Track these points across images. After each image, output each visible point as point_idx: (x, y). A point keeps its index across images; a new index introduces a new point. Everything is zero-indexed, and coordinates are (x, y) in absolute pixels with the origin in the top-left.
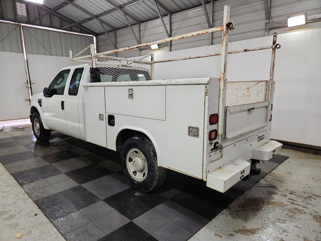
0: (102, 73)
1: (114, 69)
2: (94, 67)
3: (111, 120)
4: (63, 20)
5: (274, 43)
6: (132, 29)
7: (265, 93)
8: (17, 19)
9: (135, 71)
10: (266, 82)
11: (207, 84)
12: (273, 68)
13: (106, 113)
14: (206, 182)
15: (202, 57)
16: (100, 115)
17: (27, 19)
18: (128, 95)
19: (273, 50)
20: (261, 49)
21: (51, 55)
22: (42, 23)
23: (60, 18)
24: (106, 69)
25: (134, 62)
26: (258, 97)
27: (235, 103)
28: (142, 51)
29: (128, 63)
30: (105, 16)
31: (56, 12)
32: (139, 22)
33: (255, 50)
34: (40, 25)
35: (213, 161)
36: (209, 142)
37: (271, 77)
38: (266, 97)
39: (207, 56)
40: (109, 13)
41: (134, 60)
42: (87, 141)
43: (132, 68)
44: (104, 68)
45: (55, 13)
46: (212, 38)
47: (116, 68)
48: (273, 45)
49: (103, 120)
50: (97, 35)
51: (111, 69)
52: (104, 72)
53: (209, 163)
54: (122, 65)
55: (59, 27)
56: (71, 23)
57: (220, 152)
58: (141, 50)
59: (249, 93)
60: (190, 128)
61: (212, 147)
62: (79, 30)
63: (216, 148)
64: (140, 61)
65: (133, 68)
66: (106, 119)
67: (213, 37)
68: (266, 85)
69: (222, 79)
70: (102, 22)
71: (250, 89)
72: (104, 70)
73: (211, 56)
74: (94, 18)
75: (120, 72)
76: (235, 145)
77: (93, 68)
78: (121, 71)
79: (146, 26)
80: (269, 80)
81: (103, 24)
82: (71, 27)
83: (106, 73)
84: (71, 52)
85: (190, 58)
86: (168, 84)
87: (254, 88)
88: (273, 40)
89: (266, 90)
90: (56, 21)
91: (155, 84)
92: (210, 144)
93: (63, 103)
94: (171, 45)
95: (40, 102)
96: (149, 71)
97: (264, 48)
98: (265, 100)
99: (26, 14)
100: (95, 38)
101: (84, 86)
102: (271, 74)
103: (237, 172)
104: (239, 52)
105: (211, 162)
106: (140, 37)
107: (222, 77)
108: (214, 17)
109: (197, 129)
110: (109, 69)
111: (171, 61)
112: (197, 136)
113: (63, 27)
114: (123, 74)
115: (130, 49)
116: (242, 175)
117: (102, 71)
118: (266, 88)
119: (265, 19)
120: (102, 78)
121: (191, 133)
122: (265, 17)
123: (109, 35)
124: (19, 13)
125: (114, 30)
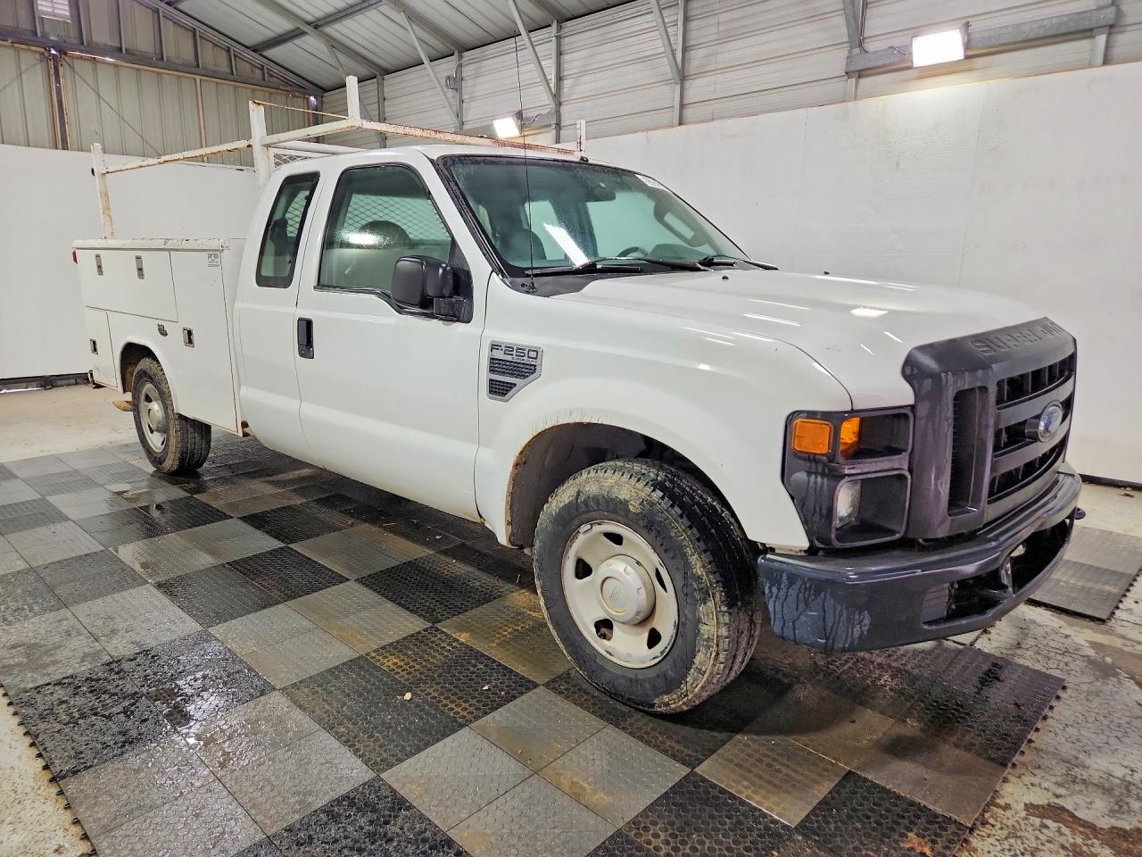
4: (203, 36)
6: (434, 72)
8: (38, 31)
23: (193, 31)
31: (179, 10)
32: (455, 48)
45: (175, 14)
46: (682, 106)
50: (321, 91)
56: (228, 49)
62: (257, 72)
67: (686, 102)
70: (335, 45)
74: (305, 32)
94: (559, 129)
100: (313, 101)
106: (462, 101)
108: (688, 37)
119: (847, 42)
122: (846, 39)
124: (43, 5)
125: (378, 74)
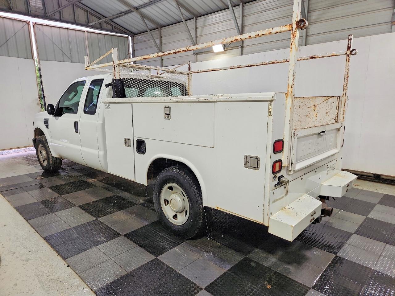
0: (127, 85)
1: (143, 81)
2: (117, 78)
3: (141, 146)
4: (90, 13)
5: (349, 48)
6: (187, 25)
7: (337, 112)
8: (30, 12)
9: (169, 84)
10: (338, 97)
11: (272, 101)
12: (347, 80)
13: (134, 138)
14: (268, 227)
15: (255, 66)
16: (126, 139)
17: (43, 12)
18: (163, 115)
19: (348, 57)
20: (331, 56)
21: (72, 62)
22: (63, 17)
23: (87, 11)
24: (132, 81)
25: (168, 72)
26: (328, 117)
27: (298, 124)
28: (199, 56)
29: (158, 73)
30: (148, 8)
31: (81, 3)
32: (196, 16)
33: (324, 57)
34: (60, 20)
35: (276, 200)
36: (273, 176)
37: (345, 91)
38: (337, 117)
39: (261, 65)
40: (156, 3)
41: (167, 70)
42: (109, 173)
43: (165, 80)
44: (129, 79)
45: (80, 5)
47: (145, 80)
48: (348, 51)
49: (129, 146)
50: (133, 34)
51: (138, 80)
52: (129, 84)
53: (272, 203)
54: (152, 76)
55: (84, 23)
56: (100, 18)
57: (285, 187)
58: (197, 54)
59: (316, 111)
60: (246, 157)
61: (276, 182)
62: (110, 27)
63: (280, 183)
64: (175, 71)
65: (167, 80)
66: (134, 145)
68: (338, 101)
69: (290, 94)
70: (143, 16)
71: (317, 107)
72: (129, 82)
73: (266, 64)
74: (133, 11)
75: (149, 85)
76: (302, 179)
77: (115, 79)
78: (151, 84)
79: (205, 21)
80: (342, 95)
81: (145, 20)
82: (100, 24)
83: (132, 86)
84: (86, 59)
85: (239, 67)
86: (218, 100)
87: (322, 105)
88: (348, 44)
89: (337, 108)
90: (81, 15)
91: (200, 100)
92: (273, 178)
93: (76, 123)
94: (242, 47)
95: (46, 122)
96: (185, 83)
97: (335, 54)
98: (336, 120)
99: (41, 4)
100: (130, 38)
101: (104, 103)
102: (345, 88)
103: (307, 214)
104: (303, 60)
105: (274, 202)
106: (196, 37)
107: (290, 91)
108: (310, 6)
109: (258, 159)
110: (136, 81)
111: (214, 71)
112: (257, 168)
113: (90, 23)
114: (153, 87)
115: (165, 55)
116: (313, 217)
117: (127, 83)
118: (338, 106)
120: (128, 93)
121: (248, 164)
123: (152, 34)
124: (32, 3)
125: (159, 27)
